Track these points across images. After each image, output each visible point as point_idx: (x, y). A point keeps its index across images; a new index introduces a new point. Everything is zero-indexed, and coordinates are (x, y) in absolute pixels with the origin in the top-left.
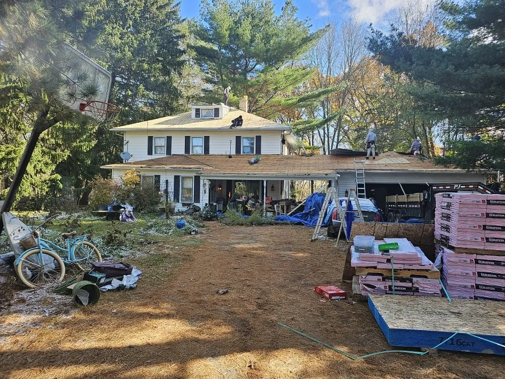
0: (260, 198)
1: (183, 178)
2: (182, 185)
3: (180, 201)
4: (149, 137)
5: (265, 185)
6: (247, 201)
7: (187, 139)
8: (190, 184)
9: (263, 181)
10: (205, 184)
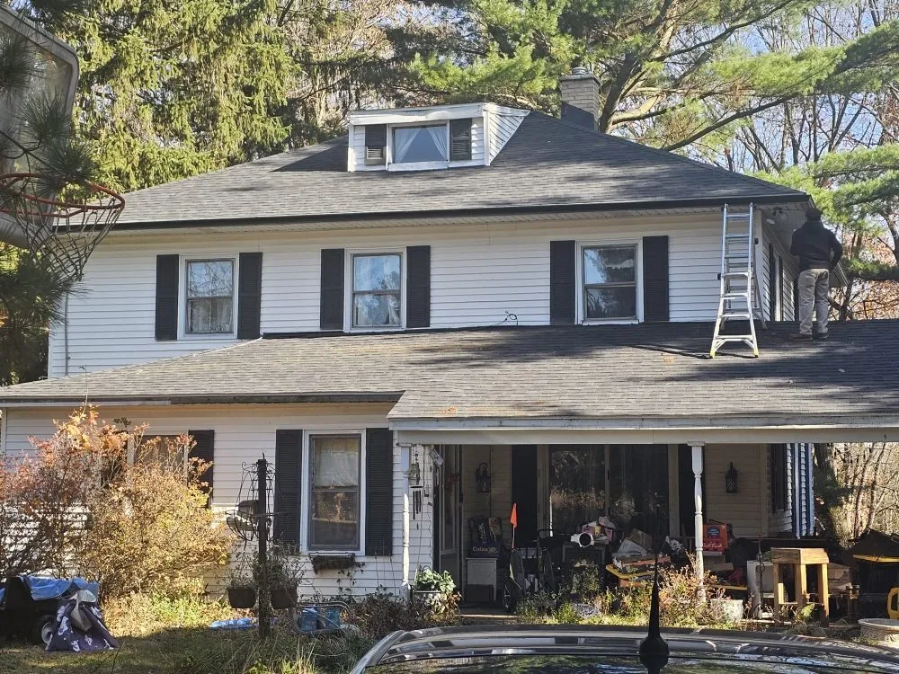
0: (674, 525)
1: (319, 441)
2: (313, 473)
3: (304, 548)
4: (160, 258)
5: (697, 468)
6: (615, 545)
7: (332, 264)
8: (348, 469)
9: (685, 451)
10: (414, 473)
